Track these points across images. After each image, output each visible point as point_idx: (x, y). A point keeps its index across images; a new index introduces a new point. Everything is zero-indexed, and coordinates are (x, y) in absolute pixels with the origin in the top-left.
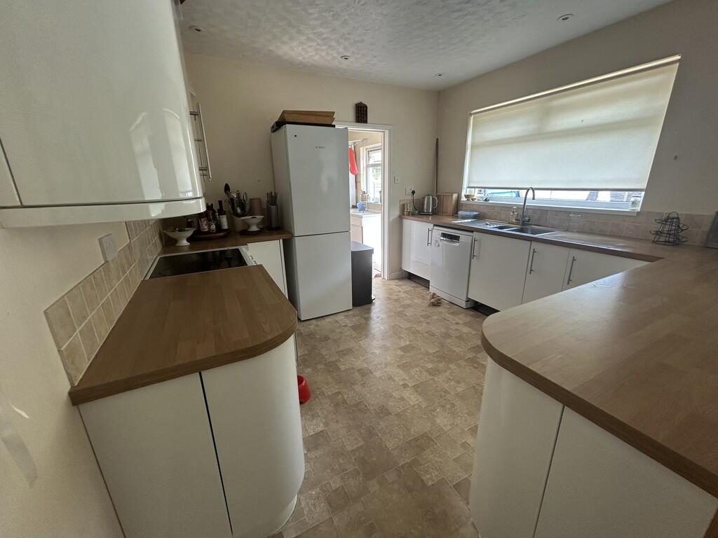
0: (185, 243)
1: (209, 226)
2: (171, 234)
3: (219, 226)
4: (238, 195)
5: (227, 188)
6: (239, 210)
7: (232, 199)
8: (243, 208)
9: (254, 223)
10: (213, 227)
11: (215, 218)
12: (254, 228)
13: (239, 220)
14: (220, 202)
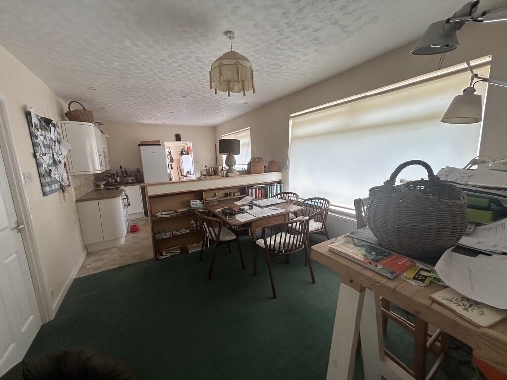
0: (103, 186)
1: (112, 180)
2: (98, 183)
3: (116, 181)
4: (125, 169)
5: (121, 167)
6: (125, 175)
7: (123, 171)
8: (126, 174)
9: (130, 179)
10: (114, 181)
11: (114, 178)
12: (130, 181)
13: (125, 179)
14: (117, 172)
